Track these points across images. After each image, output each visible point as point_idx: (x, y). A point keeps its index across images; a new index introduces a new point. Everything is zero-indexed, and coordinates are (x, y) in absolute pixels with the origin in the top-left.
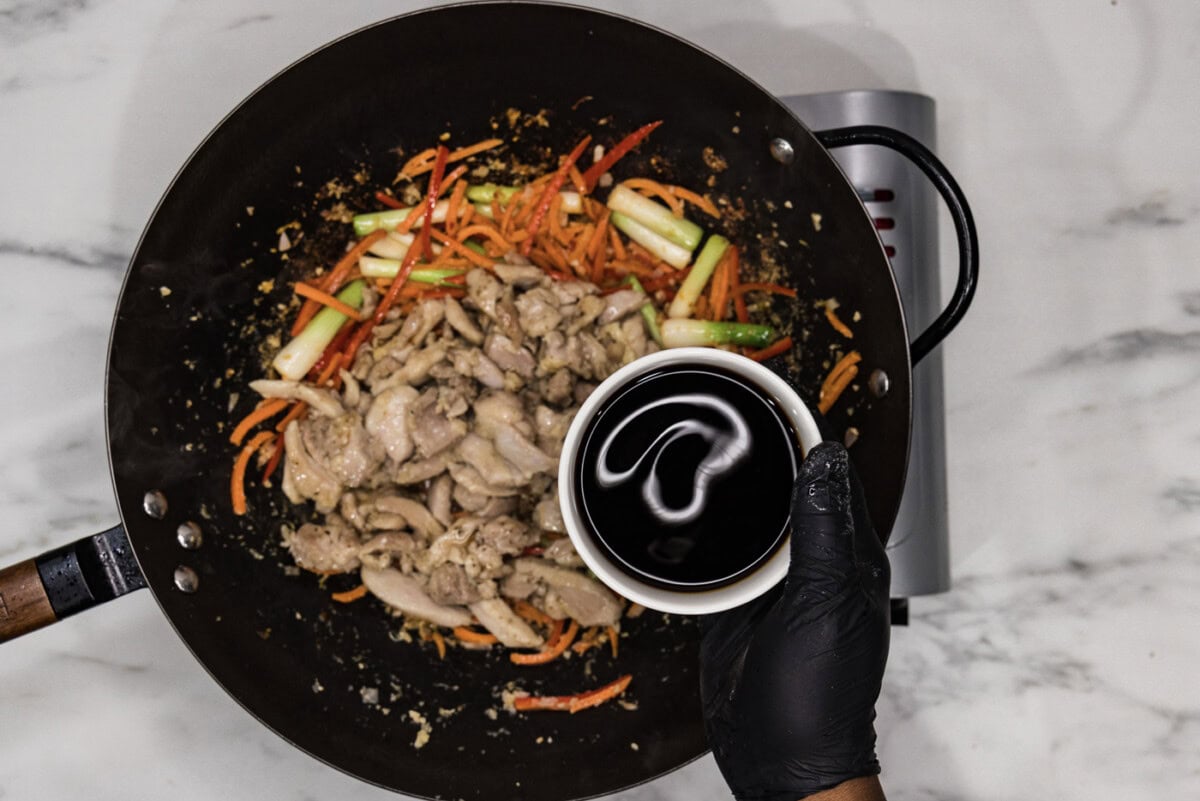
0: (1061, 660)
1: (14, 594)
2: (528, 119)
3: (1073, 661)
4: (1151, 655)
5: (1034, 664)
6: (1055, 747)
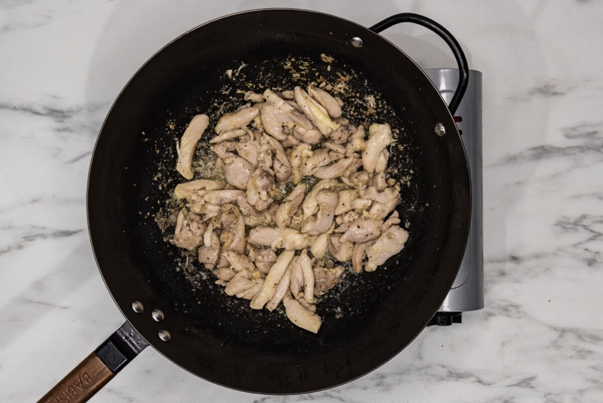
0: (506, 303)
3: (512, 304)
4: (549, 301)
5: (493, 305)
6: (503, 344)
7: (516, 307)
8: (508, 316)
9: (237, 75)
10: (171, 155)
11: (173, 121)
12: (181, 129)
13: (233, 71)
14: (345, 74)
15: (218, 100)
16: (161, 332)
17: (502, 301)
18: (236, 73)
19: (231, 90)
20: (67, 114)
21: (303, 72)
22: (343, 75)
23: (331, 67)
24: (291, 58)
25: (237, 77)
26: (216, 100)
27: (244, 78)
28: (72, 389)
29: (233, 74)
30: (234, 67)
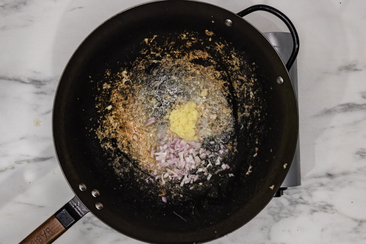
0: (324, 204)
1: (51, 226)
2: (151, 40)
3: (328, 204)
4: (352, 202)
5: (316, 205)
6: (323, 230)
7: (331, 206)
8: (326, 212)
9: (151, 42)
10: (107, 92)
11: (109, 70)
12: (114, 75)
13: (149, 39)
14: (221, 43)
15: (139, 58)
16: (97, 204)
17: (322, 202)
18: (150, 41)
19: (147, 52)
20: (43, 83)
21: (194, 42)
22: (219, 44)
23: (211, 39)
24: (186, 32)
25: (151, 43)
26: (137, 58)
27: (156, 44)
28: (39, 238)
29: (149, 41)
30: (150, 37)
